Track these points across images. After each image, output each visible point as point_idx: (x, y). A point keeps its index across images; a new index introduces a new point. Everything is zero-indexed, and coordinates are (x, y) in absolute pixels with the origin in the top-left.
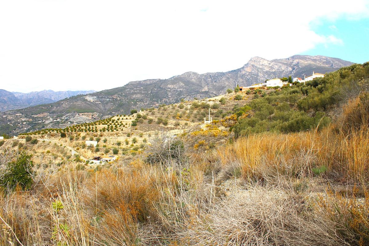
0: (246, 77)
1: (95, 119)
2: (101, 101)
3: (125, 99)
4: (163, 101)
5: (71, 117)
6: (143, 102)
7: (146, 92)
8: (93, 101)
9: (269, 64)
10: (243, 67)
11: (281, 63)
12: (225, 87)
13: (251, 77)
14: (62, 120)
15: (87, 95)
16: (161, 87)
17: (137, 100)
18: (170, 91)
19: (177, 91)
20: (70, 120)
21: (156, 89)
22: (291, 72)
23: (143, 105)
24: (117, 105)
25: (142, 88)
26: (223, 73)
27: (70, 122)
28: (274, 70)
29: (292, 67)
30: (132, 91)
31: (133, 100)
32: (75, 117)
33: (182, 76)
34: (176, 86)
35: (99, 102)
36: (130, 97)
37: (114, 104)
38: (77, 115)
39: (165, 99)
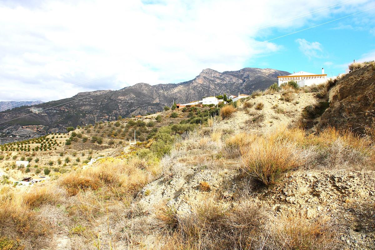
0: (197, 88)
1: (40, 132)
2: (47, 113)
3: (73, 111)
4: (113, 113)
5: (14, 130)
6: (93, 114)
7: (96, 104)
8: (39, 113)
9: (221, 76)
10: (195, 79)
11: (232, 75)
12: (177, 99)
13: (203, 89)
14: (3, 133)
15: (32, 106)
16: (112, 98)
17: (86, 112)
18: (121, 103)
19: (128, 102)
20: (12, 133)
21: (106, 101)
22: (241, 84)
23: (93, 117)
24: (64, 117)
25: (92, 99)
26: (175, 85)
27: (12, 135)
28: (225, 82)
29: (242, 79)
30: (81, 102)
31: (82, 112)
32: (18, 130)
33: (133, 88)
34: (126, 98)
35: (45, 114)
36: (79, 109)
37: (62, 116)
38: (21, 128)
39: (115, 111)
